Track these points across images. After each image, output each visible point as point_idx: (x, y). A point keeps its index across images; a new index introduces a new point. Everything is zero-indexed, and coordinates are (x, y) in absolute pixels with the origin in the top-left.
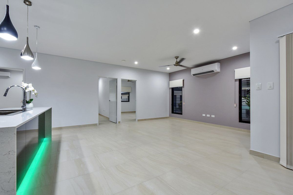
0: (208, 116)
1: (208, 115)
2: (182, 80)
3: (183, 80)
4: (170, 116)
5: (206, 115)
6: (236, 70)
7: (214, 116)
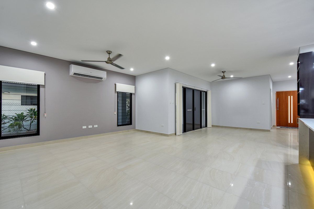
0: (90, 127)
2: (43, 73)
3: (45, 74)
5: (87, 127)
6: (117, 84)
7: (97, 125)
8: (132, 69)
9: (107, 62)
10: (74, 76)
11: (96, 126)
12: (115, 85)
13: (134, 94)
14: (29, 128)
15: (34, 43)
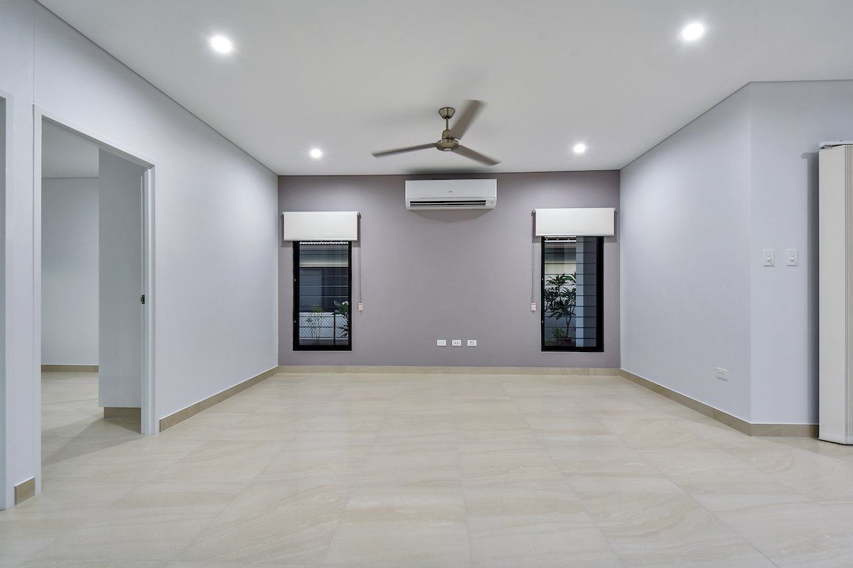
0: (457, 343)
1: (456, 341)
2: (355, 214)
3: (359, 217)
4: (283, 362)
5: (449, 342)
6: (538, 211)
7: (475, 341)
8: (580, 148)
9: (440, 147)
10: (415, 208)
11: (472, 343)
12: (534, 214)
13: (615, 238)
14: (332, 333)
15: (316, 153)
